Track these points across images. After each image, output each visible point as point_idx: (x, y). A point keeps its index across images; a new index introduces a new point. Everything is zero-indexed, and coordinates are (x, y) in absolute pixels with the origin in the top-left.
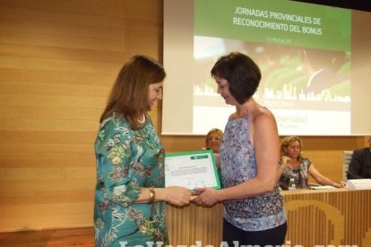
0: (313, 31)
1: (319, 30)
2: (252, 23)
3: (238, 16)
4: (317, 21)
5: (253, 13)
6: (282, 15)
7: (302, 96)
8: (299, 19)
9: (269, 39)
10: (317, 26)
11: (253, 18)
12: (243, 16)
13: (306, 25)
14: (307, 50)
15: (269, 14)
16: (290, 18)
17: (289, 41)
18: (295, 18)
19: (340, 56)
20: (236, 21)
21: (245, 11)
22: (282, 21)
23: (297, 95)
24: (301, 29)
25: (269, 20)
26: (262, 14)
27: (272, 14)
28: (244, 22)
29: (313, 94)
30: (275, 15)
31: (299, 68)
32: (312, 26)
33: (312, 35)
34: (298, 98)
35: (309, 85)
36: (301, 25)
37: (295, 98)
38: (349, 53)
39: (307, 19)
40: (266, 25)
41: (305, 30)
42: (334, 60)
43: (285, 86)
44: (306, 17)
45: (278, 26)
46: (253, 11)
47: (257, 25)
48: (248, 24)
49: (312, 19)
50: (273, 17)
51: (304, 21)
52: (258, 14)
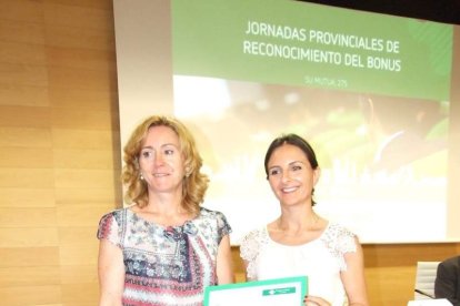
0: (384, 64)
1: (396, 62)
2: (278, 51)
3: (251, 38)
4: (394, 47)
5: (279, 32)
6: (331, 35)
8: (362, 43)
9: (308, 80)
10: (392, 56)
11: (279, 41)
12: (260, 38)
13: (374, 54)
15: (307, 34)
16: (345, 40)
17: (343, 83)
18: (353, 42)
19: (431, 109)
20: (249, 47)
21: (264, 29)
22: (331, 47)
24: (364, 62)
25: (307, 45)
26: (295, 34)
27: (313, 34)
28: (263, 49)
30: (319, 36)
32: (384, 55)
33: (383, 71)
36: (363, 54)
38: (446, 104)
40: (303, 54)
41: (371, 62)
42: (420, 116)
44: (373, 40)
45: (324, 57)
46: (280, 28)
47: (286, 54)
48: (270, 51)
49: (384, 44)
50: (315, 39)
51: (370, 45)
52: (288, 34)
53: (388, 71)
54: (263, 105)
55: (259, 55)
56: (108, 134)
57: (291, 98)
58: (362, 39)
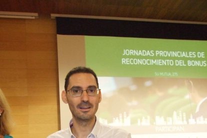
0: (197, 63)
1: (204, 62)
2: (140, 62)
3: (126, 57)
4: (201, 55)
5: (140, 53)
6: (167, 52)
7: (192, 121)
8: (184, 55)
9: (156, 74)
10: (201, 59)
11: (140, 57)
12: (130, 57)
13: (191, 59)
14: (193, 80)
15: (155, 53)
16: (175, 54)
17: (175, 74)
18: (179, 54)
21: (132, 52)
22: (168, 58)
23: (187, 120)
24: (186, 63)
25: (154, 58)
26: (148, 53)
27: (157, 52)
28: (132, 61)
29: (202, 118)
30: (161, 53)
31: (187, 97)
32: (197, 59)
33: (197, 67)
34: (188, 123)
35: (197, 110)
36: (185, 60)
37: (185, 122)
39: (192, 54)
40: (153, 62)
41: (190, 63)
43: (175, 113)
44: (190, 53)
45: (164, 62)
46: (140, 51)
47: (144, 63)
48: (136, 62)
49: (196, 54)
50: (159, 55)
51: (188, 55)
52: (144, 54)
53: (200, 66)
54: (133, 88)
55: (130, 65)
56: (56, 107)
57: (148, 83)
58: (184, 53)
